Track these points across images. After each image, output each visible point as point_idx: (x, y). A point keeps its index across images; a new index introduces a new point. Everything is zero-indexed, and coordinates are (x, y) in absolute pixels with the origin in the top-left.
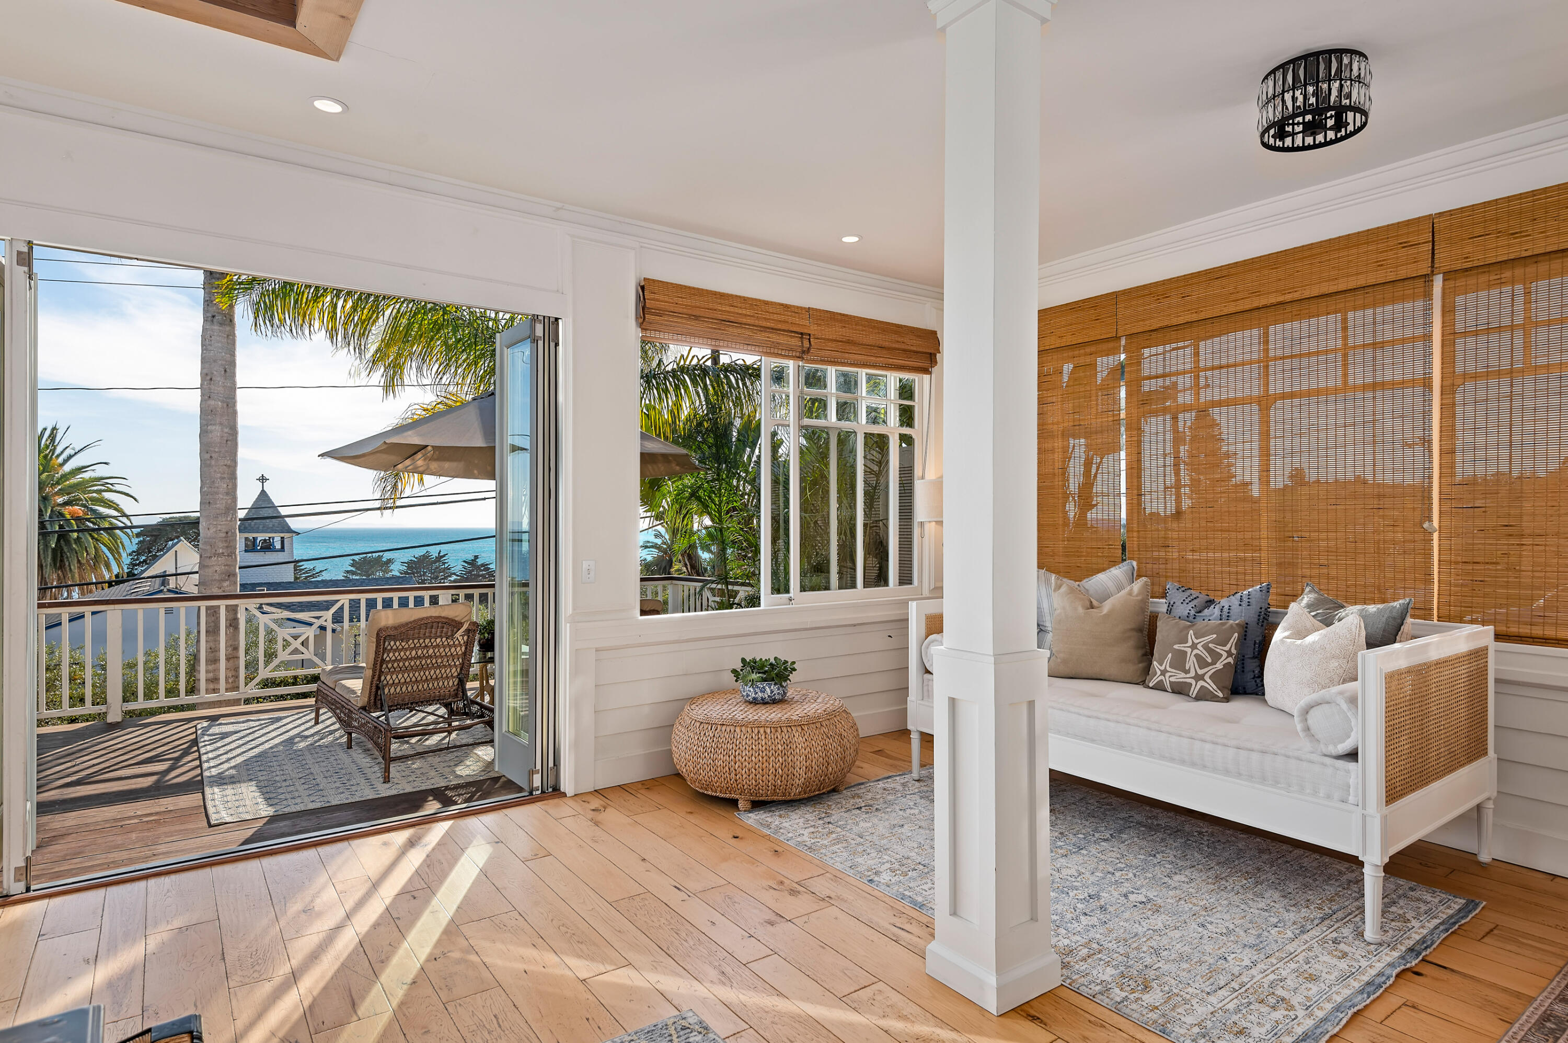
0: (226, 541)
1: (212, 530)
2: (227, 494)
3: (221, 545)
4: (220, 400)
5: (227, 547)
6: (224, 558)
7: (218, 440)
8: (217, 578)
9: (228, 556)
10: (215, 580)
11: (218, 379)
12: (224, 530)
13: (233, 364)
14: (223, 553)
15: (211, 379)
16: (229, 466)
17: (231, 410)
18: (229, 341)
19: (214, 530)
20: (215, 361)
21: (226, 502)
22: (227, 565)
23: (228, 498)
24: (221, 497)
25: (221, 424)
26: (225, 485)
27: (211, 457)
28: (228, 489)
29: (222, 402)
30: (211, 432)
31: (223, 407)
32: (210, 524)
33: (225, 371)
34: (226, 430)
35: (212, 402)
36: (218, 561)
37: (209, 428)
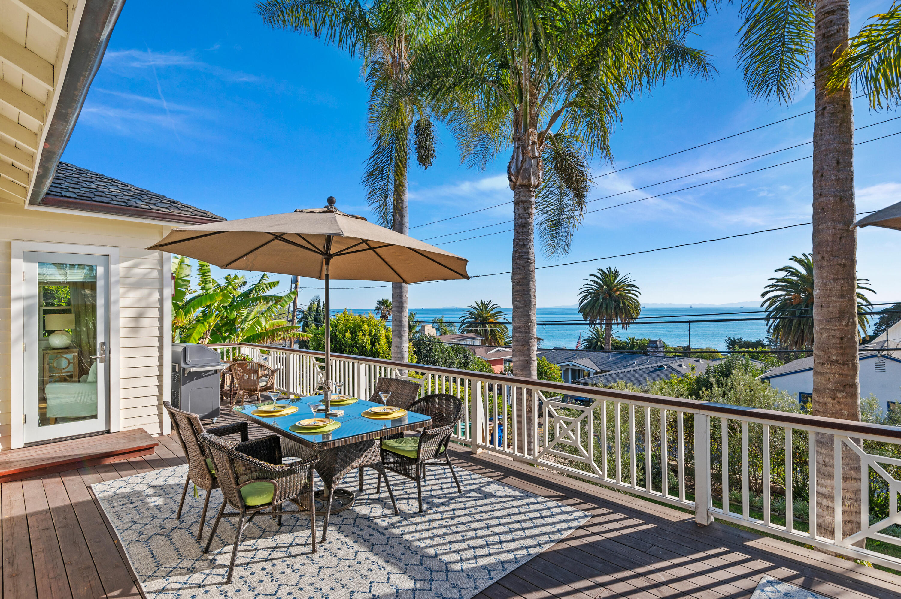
0: (841, 348)
1: (825, 335)
2: (842, 296)
3: (834, 352)
4: (831, 195)
5: (842, 354)
6: (838, 366)
7: (830, 239)
8: (831, 387)
9: (844, 364)
10: (828, 389)
11: (830, 174)
12: (838, 336)
13: (848, 153)
14: (837, 361)
15: (822, 175)
16: (843, 266)
17: (845, 204)
18: (843, 129)
19: (827, 335)
20: (826, 155)
21: (840, 306)
22: (842, 374)
23: (842, 300)
24: (835, 299)
25: (833, 220)
26: (839, 287)
27: (823, 257)
28: (842, 290)
29: (835, 196)
30: (822, 231)
31: (835, 202)
32: (822, 329)
33: (838, 162)
34: (840, 226)
35: (823, 199)
36: (831, 369)
37: (820, 227)
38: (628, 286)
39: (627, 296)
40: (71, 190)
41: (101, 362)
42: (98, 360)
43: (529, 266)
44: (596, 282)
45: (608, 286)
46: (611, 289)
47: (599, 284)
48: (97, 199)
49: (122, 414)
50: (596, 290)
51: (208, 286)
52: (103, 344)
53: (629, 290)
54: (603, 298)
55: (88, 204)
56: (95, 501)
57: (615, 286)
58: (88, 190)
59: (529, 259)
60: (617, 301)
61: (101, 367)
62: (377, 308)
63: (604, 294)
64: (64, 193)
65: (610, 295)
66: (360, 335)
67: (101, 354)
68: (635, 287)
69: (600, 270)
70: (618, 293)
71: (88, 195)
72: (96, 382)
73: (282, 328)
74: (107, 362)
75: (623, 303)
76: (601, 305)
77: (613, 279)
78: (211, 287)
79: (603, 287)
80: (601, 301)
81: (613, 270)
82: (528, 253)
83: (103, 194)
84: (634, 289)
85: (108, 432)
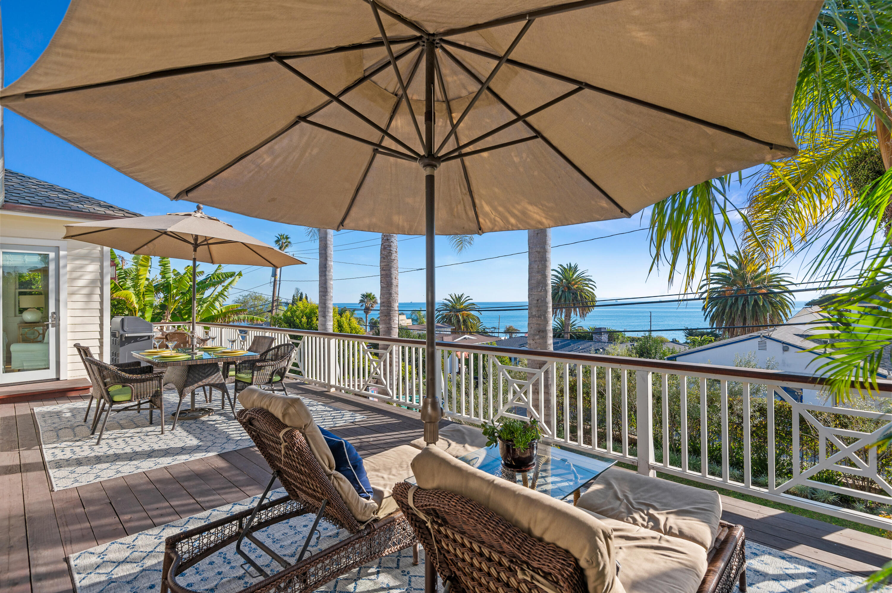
38: (585, 280)
39: (584, 289)
40: (27, 198)
41: (52, 327)
42: (50, 325)
43: (391, 256)
44: (557, 277)
45: (567, 280)
46: (569, 283)
47: (559, 278)
48: (47, 205)
49: (70, 367)
50: (557, 283)
51: (167, 276)
52: (54, 313)
53: (586, 284)
54: (562, 291)
55: (38, 209)
56: (33, 415)
57: (574, 280)
58: (41, 198)
59: (390, 250)
60: (575, 294)
61: (52, 330)
62: (361, 301)
63: (564, 287)
64: (20, 201)
65: (569, 288)
66: (315, 319)
67: (52, 321)
68: (591, 281)
69: (561, 265)
70: (576, 286)
71: (40, 202)
72: (48, 343)
73: (232, 311)
74: (57, 326)
75: (581, 296)
76: (560, 298)
77: (571, 274)
78: (171, 276)
79: (562, 281)
80: (560, 293)
81: (573, 265)
82: (390, 246)
83: (52, 201)
84: (591, 283)
85: (58, 379)
